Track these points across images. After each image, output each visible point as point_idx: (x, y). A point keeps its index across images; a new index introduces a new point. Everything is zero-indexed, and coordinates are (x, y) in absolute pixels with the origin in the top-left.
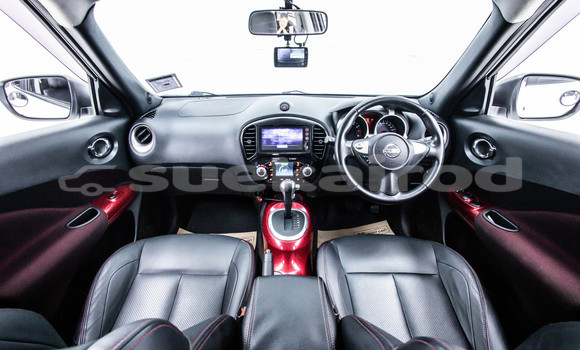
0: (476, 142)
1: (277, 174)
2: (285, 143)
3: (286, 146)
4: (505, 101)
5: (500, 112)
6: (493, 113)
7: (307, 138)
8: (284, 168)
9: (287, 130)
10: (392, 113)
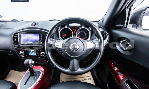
0: (121, 41)
1: (30, 55)
2: (31, 41)
3: (32, 42)
4: (136, 21)
5: (133, 26)
6: (130, 27)
7: (41, 39)
8: (33, 52)
9: (32, 35)
10: (83, 27)
